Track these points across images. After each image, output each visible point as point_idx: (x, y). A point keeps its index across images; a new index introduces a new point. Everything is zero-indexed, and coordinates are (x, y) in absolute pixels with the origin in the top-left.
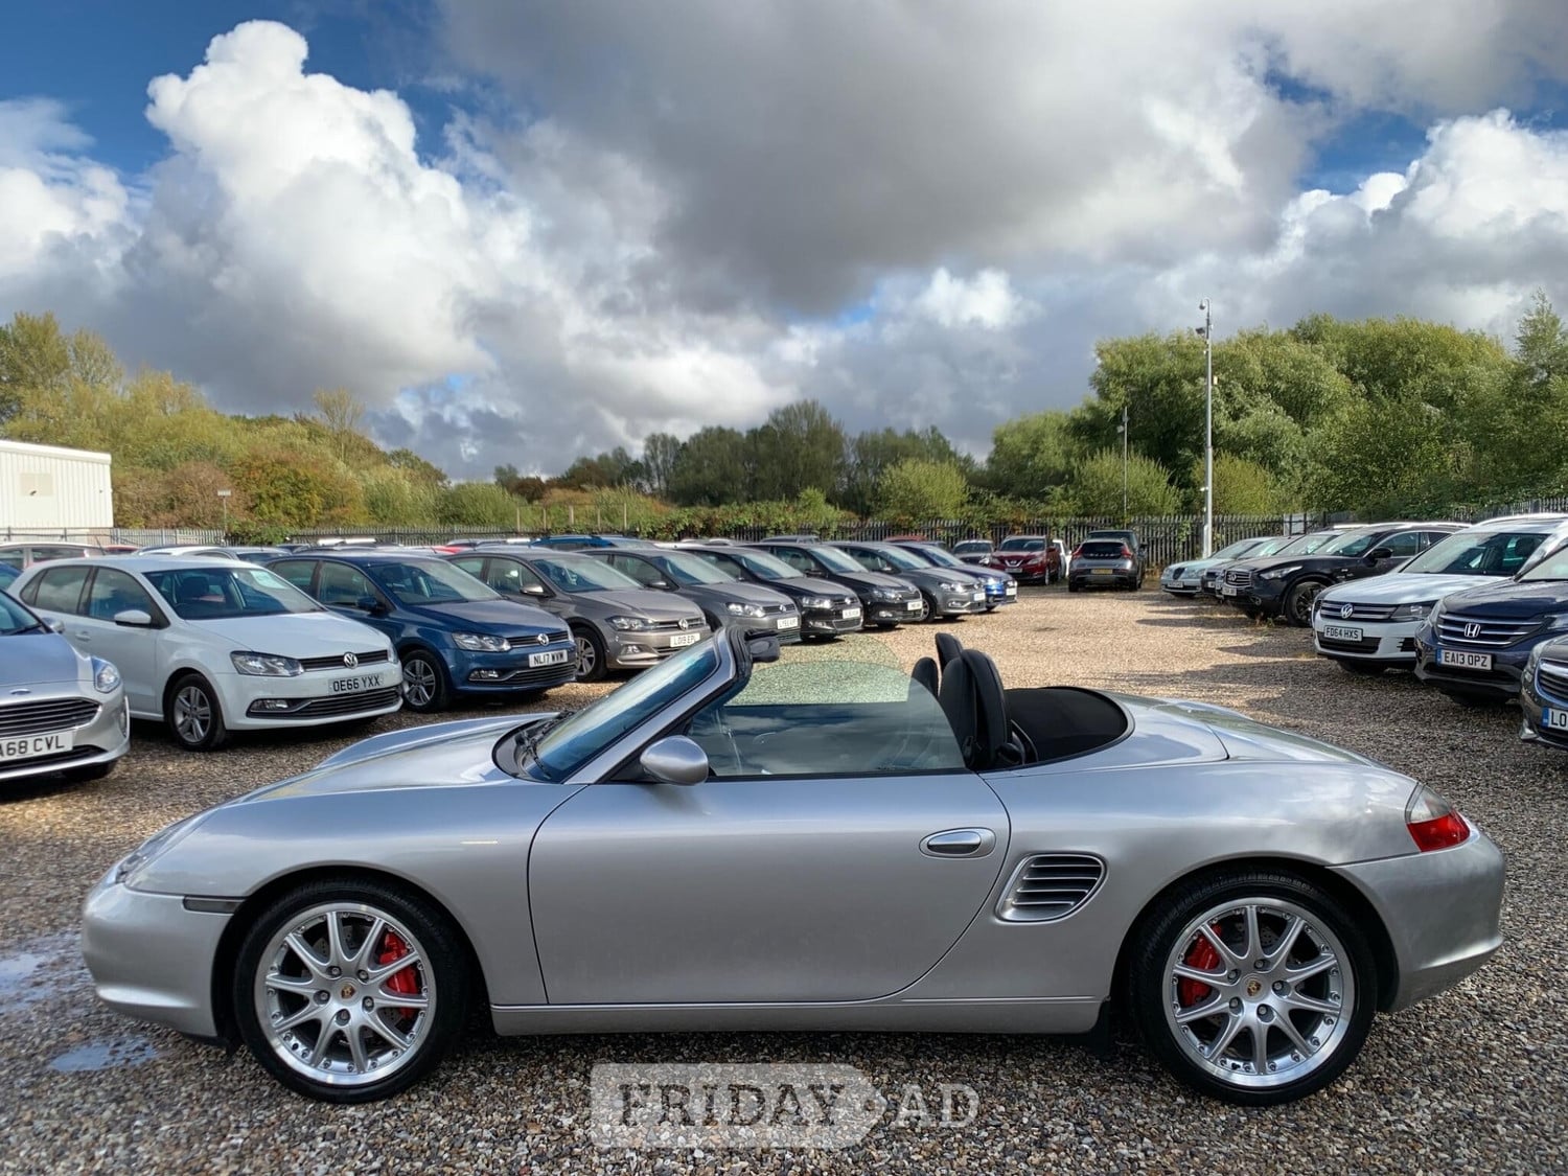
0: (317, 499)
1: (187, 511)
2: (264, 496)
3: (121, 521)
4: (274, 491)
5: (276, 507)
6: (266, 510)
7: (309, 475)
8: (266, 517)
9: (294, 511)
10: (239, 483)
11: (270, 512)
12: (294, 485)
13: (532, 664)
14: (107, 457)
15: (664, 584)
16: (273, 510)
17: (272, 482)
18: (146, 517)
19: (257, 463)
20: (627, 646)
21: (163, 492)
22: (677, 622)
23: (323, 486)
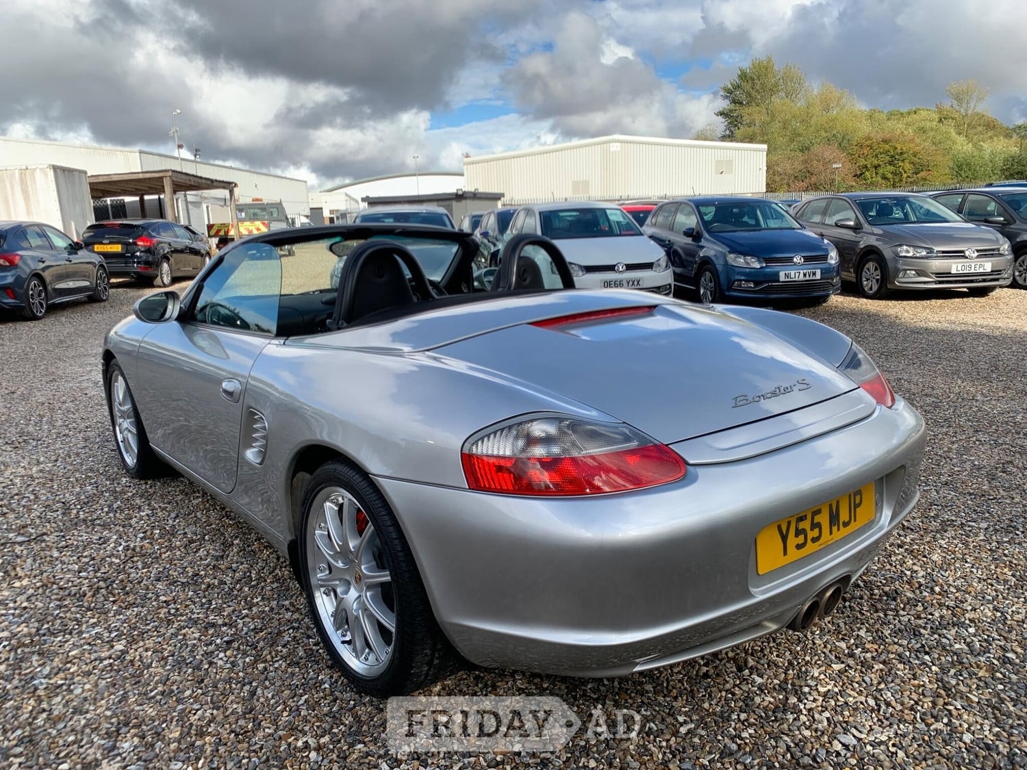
0: (907, 166)
1: (814, 179)
2: (869, 166)
3: (770, 188)
4: (876, 162)
5: (877, 174)
6: (869, 176)
7: (904, 149)
8: (869, 182)
9: (890, 176)
10: (853, 159)
11: (872, 178)
12: (892, 157)
13: (782, 278)
14: (765, 146)
15: (1002, 219)
16: (874, 175)
17: (876, 156)
18: (789, 185)
19: (868, 143)
20: (906, 270)
21: (799, 168)
22: (962, 252)
23: (915, 156)
